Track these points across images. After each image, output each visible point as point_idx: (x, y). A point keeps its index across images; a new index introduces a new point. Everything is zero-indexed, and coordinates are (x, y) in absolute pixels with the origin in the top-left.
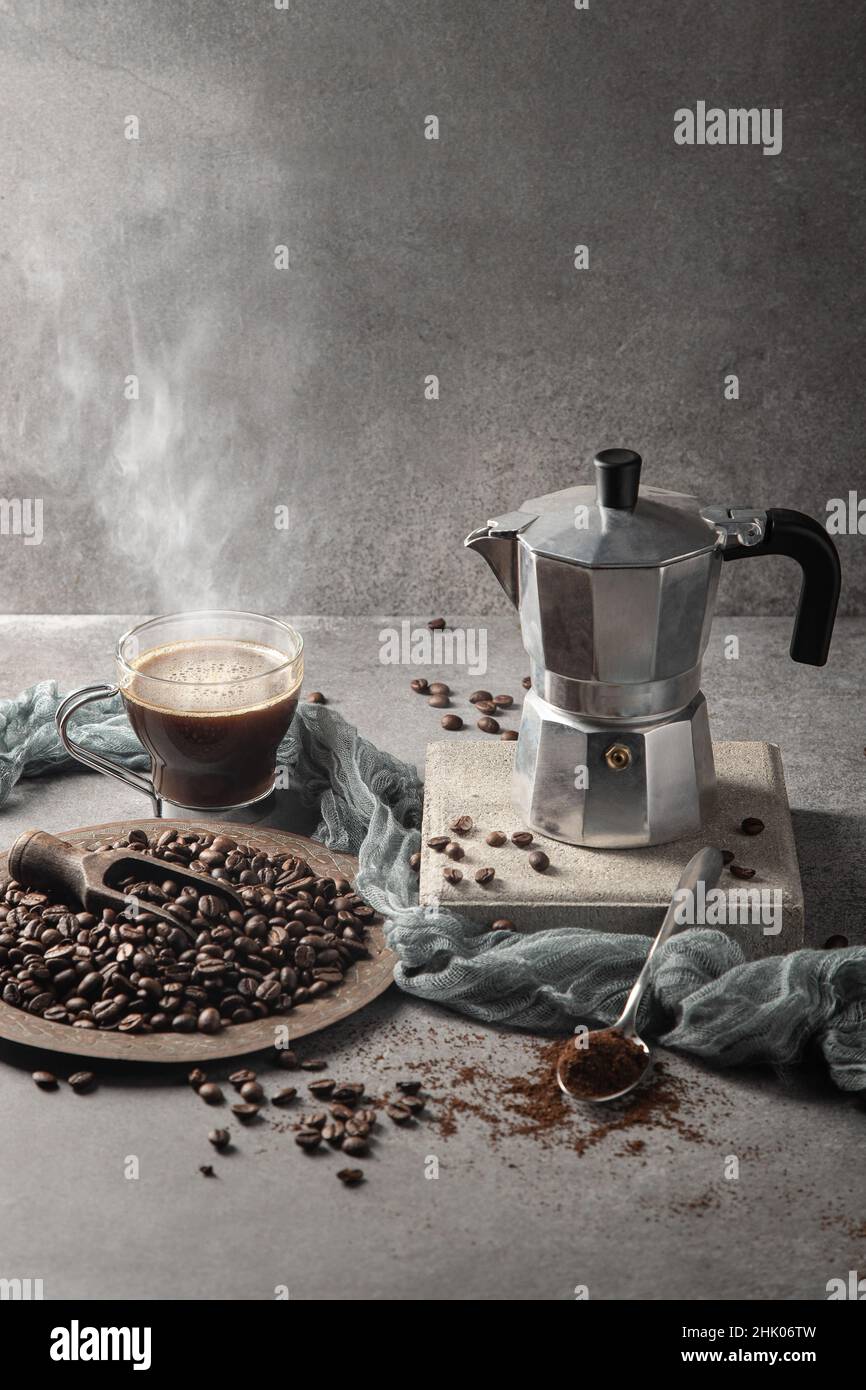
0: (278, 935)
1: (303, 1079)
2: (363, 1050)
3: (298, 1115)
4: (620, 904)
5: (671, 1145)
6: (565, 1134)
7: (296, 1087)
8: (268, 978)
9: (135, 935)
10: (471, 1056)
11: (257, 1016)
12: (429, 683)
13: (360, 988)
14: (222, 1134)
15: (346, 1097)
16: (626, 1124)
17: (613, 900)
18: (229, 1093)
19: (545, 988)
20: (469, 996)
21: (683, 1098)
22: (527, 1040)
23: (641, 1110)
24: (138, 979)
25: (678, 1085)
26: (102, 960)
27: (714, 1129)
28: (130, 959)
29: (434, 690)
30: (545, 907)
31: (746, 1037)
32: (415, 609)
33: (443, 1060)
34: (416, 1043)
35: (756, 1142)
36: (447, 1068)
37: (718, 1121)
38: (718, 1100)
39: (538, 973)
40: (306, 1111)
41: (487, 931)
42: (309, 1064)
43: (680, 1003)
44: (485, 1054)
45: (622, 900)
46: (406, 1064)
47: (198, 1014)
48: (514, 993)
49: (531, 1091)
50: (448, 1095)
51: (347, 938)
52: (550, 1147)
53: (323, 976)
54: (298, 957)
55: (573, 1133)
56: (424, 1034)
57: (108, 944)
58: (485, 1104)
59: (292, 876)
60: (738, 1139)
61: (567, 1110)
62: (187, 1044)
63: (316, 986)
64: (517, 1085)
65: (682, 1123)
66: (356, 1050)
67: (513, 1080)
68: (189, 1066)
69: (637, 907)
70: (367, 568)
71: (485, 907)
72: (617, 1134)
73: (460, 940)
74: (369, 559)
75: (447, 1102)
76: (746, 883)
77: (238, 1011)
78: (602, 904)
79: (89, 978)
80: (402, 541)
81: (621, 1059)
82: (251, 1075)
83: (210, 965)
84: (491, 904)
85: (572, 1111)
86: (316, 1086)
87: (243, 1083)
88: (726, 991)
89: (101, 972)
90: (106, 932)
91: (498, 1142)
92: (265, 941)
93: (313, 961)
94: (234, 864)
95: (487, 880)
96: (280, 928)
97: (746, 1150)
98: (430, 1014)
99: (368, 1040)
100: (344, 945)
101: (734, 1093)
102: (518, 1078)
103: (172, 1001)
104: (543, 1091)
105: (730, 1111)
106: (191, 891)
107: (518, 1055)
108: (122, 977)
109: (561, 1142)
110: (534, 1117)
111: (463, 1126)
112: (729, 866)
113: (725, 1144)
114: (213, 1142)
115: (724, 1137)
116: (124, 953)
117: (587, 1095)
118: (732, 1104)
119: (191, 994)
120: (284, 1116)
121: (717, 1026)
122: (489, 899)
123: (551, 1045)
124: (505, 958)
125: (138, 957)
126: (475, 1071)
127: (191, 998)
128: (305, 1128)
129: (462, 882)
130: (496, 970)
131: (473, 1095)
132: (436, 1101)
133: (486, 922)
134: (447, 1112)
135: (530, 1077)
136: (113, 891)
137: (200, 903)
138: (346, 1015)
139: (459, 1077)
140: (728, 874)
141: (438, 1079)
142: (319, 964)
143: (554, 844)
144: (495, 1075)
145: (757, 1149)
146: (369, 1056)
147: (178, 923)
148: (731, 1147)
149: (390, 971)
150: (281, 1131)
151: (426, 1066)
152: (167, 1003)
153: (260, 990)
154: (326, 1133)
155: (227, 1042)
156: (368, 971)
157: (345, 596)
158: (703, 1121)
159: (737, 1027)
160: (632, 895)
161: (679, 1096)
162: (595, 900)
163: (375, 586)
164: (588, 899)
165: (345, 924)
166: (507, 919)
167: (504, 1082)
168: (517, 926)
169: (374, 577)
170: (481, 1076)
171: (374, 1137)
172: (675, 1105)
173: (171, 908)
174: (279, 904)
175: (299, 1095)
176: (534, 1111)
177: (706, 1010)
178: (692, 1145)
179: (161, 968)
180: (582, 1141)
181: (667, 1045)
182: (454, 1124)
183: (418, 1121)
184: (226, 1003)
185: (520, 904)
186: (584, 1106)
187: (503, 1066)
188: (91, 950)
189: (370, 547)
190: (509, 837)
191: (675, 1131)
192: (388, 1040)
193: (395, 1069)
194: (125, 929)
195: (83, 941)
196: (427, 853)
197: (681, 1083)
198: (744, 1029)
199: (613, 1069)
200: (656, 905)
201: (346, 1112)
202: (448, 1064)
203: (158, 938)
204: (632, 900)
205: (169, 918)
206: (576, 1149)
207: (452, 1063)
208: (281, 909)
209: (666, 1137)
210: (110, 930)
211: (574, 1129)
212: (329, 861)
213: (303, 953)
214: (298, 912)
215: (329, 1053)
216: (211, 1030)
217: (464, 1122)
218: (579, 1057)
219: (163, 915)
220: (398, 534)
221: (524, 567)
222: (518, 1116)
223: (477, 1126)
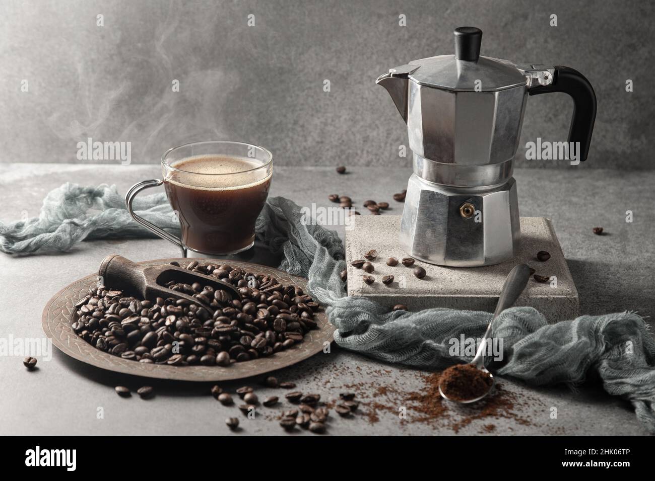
0: (262, 314)
1: (282, 393)
2: (317, 378)
3: (280, 412)
4: (470, 296)
5: (511, 426)
6: (446, 422)
7: (278, 396)
8: (258, 337)
9: (176, 310)
10: (383, 381)
11: (252, 357)
12: (340, 197)
13: (313, 344)
14: (234, 420)
15: (309, 401)
16: (482, 416)
17: (465, 294)
18: (237, 400)
19: (428, 342)
20: (381, 348)
21: (515, 402)
22: (417, 373)
23: (491, 409)
24: (179, 335)
25: (511, 395)
26: (156, 325)
27: (536, 418)
28: (173, 324)
29: (342, 200)
30: (425, 297)
31: (553, 366)
32: (328, 163)
33: (366, 383)
34: (349, 374)
35: (562, 425)
36: (370, 387)
37: (538, 414)
38: (536, 403)
39: (423, 333)
40: (284, 409)
41: (390, 311)
42: (285, 385)
43: (512, 347)
44: (392, 380)
45: (471, 293)
46: (344, 385)
47: (216, 356)
48: (408, 346)
49: (422, 399)
50: (371, 401)
51: (304, 317)
52: (437, 429)
53: (291, 336)
54: (275, 325)
55: (451, 421)
56: (354, 370)
57: (159, 317)
58: (395, 406)
59: (269, 284)
60: (551, 423)
61: (446, 409)
62: (210, 372)
63: (287, 342)
64: (414, 396)
65: (516, 415)
66: (312, 378)
67: (410, 394)
68: (212, 384)
69: (480, 297)
70: (300, 138)
71: (389, 297)
72: (478, 421)
73: (375, 315)
74: (302, 133)
75: (372, 405)
76: (544, 284)
77: (240, 354)
78: (459, 296)
79: (148, 335)
80: (321, 123)
81: (478, 379)
82: (250, 389)
83: (223, 327)
84: (393, 296)
85: (448, 409)
86: (291, 395)
87: (244, 394)
88: (540, 339)
89: (156, 332)
90: (158, 310)
91: (405, 427)
92: (255, 316)
93: (285, 328)
94: (234, 276)
95: (389, 282)
96: (263, 309)
97: (557, 429)
98: (356, 359)
99: (320, 373)
100: (302, 320)
101: (545, 400)
102: (414, 392)
103: (200, 347)
104: (430, 399)
105: (544, 409)
106: (209, 288)
107: (412, 381)
108: (170, 334)
109: (444, 426)
110: (426, 413)
111: (382, 418)
112: (533, 276)
113: (544, 426)
114: (229, 425)
115: (542, 422)
116: (170, 320)
117: (458, 399)
118: (545, 405)
119: (211, 344)
120: (271, 412)
121: (536, 359)
122: (391, 293)
123: (431, 375)
124: (403, 324)
125: (179, 322)
126: (387, 389)
127: (211, 346)
128: (285, 418)
129: (373, 284)
130: (398, 332)
131: (387, 401)
132: (364, 404)
133: (389, 307)
134: (372, 410)
135: (421, 392)
136: (162, 287)
137: (215, 294)
138: (306, 358)
139: (377, 392)
140: (533, 280)
141: (365, 393)
142: (288, 330)
143: (427, 265)
144: (399, 391)
145: (563, 428)
146: (321, 381)
147: (202, 305)
148: (548, 427)
149: (331, 335)
150: (271, 420)
151: (357, 386)
152: (197, 348)
153: (253, 343)
154: (299, 420)
155: (234, 371)
156: (318, 335)
157: (287, 155)
158: (529, 414)
159: (548, 360)
160: (477, 291)
161: (513, 401)
162: (455, 293)
163: (305, 148)
164: (451, 293)
165: (303, 310)
166: (402, 304)
167: (405, 395)
168: (408, 308)
169: (304, 144)
170: (391, 391)
171: (328, 423)
172: (511, 406)
173: (198, 296)
174: (263, 297)
175: (279, 401)
176: (426, 410)
177: (528, 350)
178: (523, 427)
179: (192, 329)
180: (456, 425)
181: (502, 374)
182: (377, 416)
183: (354, 415)
184: (233, 349)
185: (410, 295)
186: (456, 407)
187: (404, 386)
188: (150, 320)
189: (303, 126)
190: (400, 261)
191: (512, 419)
192: (332, 373)
193: (337, 388)
194: (171, 307)
195: (145, 314)
196: (351, 269)
197: (513, 394)
198: (552, 360)
199: (473, 385)
200: (492, 296)
201: (311, 409)
202: (370, 385)
203: (191, 313)
204: (477, 293)
205: (196, 302)
206: (453, 429)
207: (372, 385)
208: (264, 299)
209: (508, 423)
210: (161, 309)
211: (451, 419)
212: (289, 280)
213: (278, 323)
214: (274, 301)
215: (296, 379)
216: (223, 364)
217: (383, 416)
218: (453, 378)
219: (193, 301)
220: (319, 118)
221: (412, 95)
222: (416, 412)
223: (392, 417)
